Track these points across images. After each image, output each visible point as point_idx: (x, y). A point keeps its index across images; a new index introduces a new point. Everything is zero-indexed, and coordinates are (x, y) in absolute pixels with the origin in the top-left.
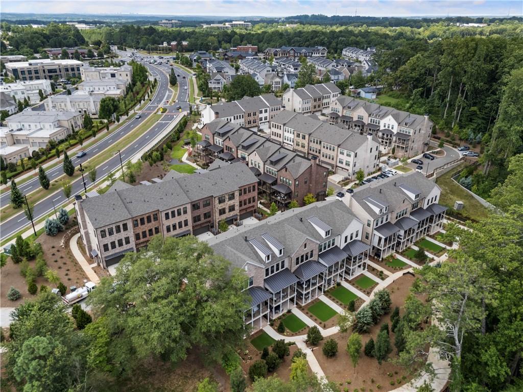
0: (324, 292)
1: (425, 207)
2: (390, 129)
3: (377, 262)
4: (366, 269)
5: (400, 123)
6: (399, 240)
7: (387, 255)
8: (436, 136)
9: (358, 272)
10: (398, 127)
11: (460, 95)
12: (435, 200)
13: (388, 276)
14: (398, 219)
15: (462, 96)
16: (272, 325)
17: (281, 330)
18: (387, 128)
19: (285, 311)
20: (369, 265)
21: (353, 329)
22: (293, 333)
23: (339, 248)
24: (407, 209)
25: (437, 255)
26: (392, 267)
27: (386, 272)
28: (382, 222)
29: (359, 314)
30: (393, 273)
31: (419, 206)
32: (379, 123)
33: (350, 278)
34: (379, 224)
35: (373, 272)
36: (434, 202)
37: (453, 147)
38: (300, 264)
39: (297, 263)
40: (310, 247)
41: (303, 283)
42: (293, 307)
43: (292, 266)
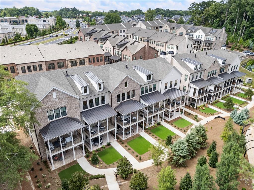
0: (145, 129)
1: (230, 72)
2: (200, 38)
3: (193, 109)
4: (183, 114)
5: (206, 34)
6: (210, 94)
7: (201, 105)
8: (228, 46)
9: (176, 115)
10: (205, 37)
11: (244, 19)
12: (236, 69)
13: (202, 119)
14: (209, 77)
15: (245, 20)
16: (87, 157)
17: (94, 162)
18: (198, 38)
19: (105, 144)
20: (186, 111)
21: (169, 163)
22: (106, 165)
23: (160, 93)
24: (216, 70)
25: (240, 106)
26: (205, 113)
27: (200, 116)
28: (197, 77)
29: (175, 147)
30: (206, 117)
31: (225, 71)
32: (193, 36)
33: (169, 119)
34: (194, 79)
35: (189, 116)
36: (236, 70)
37: (240, 51)
38: (121, 101)
39: (119, 100)
40: (131, 86)
41: (123, 118)
42: (113, 141)
43: (113, 102)
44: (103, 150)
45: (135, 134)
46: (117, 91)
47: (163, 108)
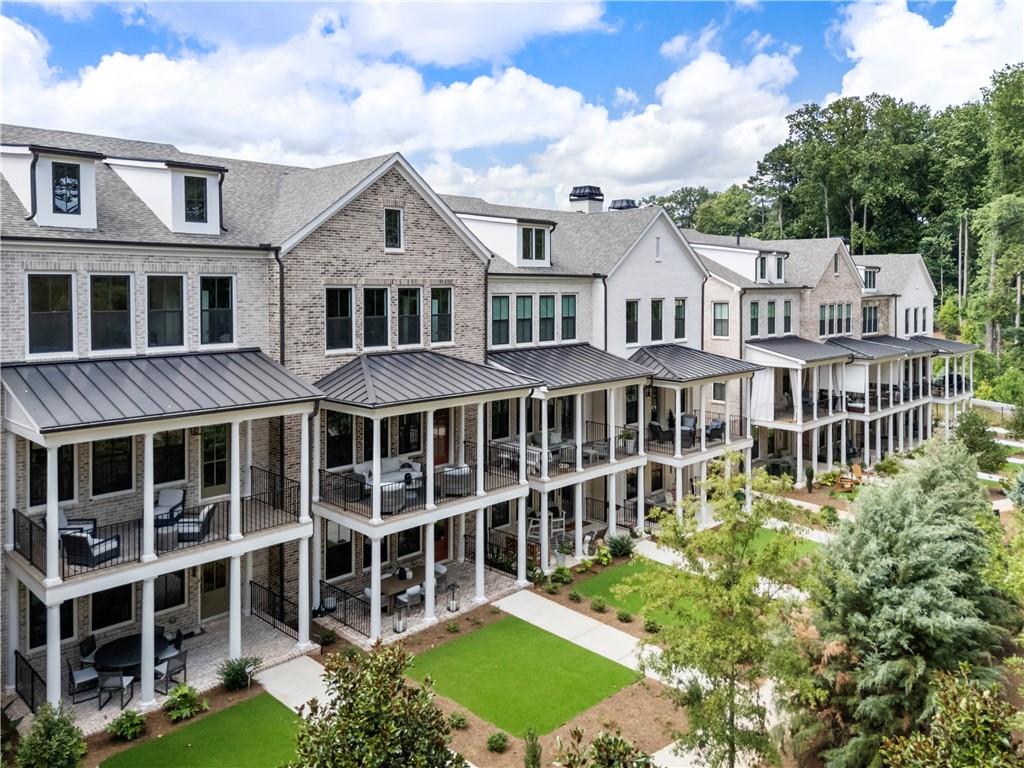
0: (535, 578)
1: (903, 335)
6: (856, 417)
12: (925, 328)
14: (828, 335)
24: (849, 306)
31: (880, 325)
34: (764, 333)
36: (925, 334)
39: (338, 336)
40: (428, 252)
41: (370, 474)
42: (286, 657)
43: (294, 335)
44: (172, 729)
45: (464, 609)
46: (324, 252)
47: (637, 443)
